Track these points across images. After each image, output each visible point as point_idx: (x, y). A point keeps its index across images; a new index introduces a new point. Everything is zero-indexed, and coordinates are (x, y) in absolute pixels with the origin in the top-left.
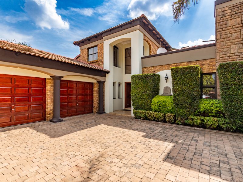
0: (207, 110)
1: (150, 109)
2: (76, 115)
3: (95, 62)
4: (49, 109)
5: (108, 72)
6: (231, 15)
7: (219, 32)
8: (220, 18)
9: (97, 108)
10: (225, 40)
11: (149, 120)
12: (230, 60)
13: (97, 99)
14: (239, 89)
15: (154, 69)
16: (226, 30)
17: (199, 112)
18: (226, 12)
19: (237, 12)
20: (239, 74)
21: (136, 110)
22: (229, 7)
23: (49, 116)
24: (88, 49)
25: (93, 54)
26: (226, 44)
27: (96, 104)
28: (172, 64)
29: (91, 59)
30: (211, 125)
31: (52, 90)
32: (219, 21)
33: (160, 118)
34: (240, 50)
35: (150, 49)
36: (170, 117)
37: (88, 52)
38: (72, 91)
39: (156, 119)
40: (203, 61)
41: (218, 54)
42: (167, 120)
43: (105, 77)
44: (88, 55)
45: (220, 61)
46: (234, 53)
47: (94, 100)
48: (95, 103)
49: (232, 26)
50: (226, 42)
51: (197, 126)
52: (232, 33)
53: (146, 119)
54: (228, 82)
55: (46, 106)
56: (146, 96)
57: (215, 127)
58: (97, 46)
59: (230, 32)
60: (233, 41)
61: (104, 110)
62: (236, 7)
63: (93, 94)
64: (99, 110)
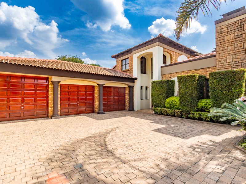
0: (203, 107)
1: (165, 107)
2: (113, 111)
3: (127, 71)
4: (96, 105)
5: (136, 79)
6: (227, 32)
7: (218, 45)
8: (219, 35)
9: (128, 106)
10: (223, 52)
11: (164, 115)
12: (226, 67)
13: (128, 100)
14: (222, 91)
15: (170, 76)
16: (223, 44)
17: (197, 109)
18: (223, 30)
19: (231, 29)
20: (222, 81)
21: (155, 107)
22: (226, 25)
23: (96, 110)
24: (122, 61)
25: (126, 64)
26: (224, 55)
27: (127, 104)
28: (184, 72)
29: (124, 69)
30: (206, 119)
31: (98, 93)
32: (217, 37)
33: (171, 113)
34: (235, 60)
35: (171, 58)
36: (178, 112)
37: (122, 63)
38: (110, 94)
39: (169, 114)
40: (207, 69)
41: (218, 63)
42: (176, 114)
43: (134, 82)
44: (122, 66)
45: (219, 69)
46: (230, 62)
47: (126, 100)
48: (126, 102)
49: (228, 41)
50: (224, 53)
51: (197, 119)
52: (228, 47)
53: (162, 114)
54: (214, 86)
55: (95, 104)
56: (161, 97)
57: (209, 119)
58: (128, 58)
59: (227, 46)
60: (229, 52)
61: (133, 108)
62: (231, 25)
63: (125, 96)
64: (130, 108)
